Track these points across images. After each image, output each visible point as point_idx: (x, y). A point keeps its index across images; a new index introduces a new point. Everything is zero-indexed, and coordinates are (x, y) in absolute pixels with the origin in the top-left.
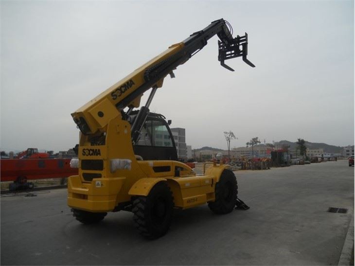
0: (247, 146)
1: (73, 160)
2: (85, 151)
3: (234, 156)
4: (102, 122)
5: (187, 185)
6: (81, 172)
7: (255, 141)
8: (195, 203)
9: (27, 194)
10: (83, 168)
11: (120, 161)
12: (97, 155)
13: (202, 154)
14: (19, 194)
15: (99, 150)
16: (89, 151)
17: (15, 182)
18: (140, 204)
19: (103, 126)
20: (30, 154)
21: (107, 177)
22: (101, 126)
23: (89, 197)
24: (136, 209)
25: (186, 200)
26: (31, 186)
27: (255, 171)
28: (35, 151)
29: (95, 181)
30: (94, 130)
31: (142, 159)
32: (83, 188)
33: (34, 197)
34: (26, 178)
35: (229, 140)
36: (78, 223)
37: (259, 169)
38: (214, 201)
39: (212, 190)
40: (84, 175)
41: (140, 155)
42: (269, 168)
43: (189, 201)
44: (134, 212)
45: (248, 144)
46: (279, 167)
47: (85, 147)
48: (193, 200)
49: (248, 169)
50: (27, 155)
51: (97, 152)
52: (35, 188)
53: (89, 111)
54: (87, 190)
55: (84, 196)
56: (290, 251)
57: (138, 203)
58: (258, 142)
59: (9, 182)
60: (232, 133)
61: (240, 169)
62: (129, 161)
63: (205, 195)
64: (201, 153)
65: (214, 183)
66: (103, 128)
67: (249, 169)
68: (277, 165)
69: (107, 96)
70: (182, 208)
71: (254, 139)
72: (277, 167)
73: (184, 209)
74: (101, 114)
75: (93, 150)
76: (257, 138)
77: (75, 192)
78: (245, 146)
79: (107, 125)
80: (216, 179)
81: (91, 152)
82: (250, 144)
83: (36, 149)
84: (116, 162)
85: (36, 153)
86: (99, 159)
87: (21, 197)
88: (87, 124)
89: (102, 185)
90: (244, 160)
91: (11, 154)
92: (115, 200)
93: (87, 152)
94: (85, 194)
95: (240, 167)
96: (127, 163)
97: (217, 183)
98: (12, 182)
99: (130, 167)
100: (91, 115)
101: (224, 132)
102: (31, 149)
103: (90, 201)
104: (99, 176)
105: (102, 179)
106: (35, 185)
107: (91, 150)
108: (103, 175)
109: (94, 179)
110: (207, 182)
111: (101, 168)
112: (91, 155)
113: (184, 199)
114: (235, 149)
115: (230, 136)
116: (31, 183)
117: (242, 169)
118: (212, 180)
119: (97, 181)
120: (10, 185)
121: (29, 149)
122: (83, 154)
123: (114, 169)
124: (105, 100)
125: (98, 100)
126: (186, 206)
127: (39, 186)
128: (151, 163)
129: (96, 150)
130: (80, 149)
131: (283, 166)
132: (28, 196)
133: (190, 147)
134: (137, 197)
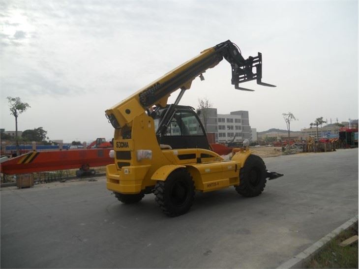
0: (311, 128)
1: (111, 151)
2: (118, 144)
3: (302, 138)
4: (129, 118)
5: (207, 170)
6: (117, 161)
7: (320, 121)
8: (217, 186)
9: (90, 179)
10: (117, 158)
11: (143, 152)
12: (126, 147)
13: (269, 136)
14: (85, 179)
15: (127, 143)
16: (121, 143)
17: (80, 169)
18: (160, 188)
19: (129, 122)
20: (99, 144)
21: (134, 165)
22: (127, 122)
23: (120, 182)
24: (156, 192)
25: (206, 184)
26: (93, 172)
27: (318, 154)
28: (103, 140)
29: (124, 169)
30: (122, 124)
31: (171, 148)
32: (116, 174)
33: (94, 182)
34: (89, 166)
35: (288, 122)
36: (120, 203)
37: (323, 151)
38: (238, 185)
39: (237, 174)
40: (119, 163)
41: (169, 145)
42: (334, 150)
43: (209, 185)
44: (155, 194)
45: (311, 124)
46: (348, 148)
47: (118, 141)
48: (215, 184)
49: (310, 152)
50: (97, 145)
51: (126, 145)
52: (96, 174)
53: (118, 109)
54: (118, 176)
55: (117, 181)
56: (290, 230)
57: (158, 187)
58: (324, 122)
59: (76, 170)
60: (292, 115)
61: (301, 152)
62: (150, 151)
63: (228, 179)
64: (267, 136)
65: (239, 168)
66: (129, 123)
67: (312, 151)
68: (345, 147)
69: (135, 97)
70: (202, 191)
71: (318, 119)
72: (345, 148)
73: (204, 192)
74: (128, 112)
75: (123, 143)
76: (322, 118)
77: (111, 178)
78: (309, 127)
79: (132, 121)
80: (241, 164)
81: (122, 145)
82: (315, 125)
83: (104, 139)
84: (141, 152)
85: (104, 142)
86: (127, 150)
87: (85, 182)
88: (117, 120)
89: (129, 172)
90: (310, 142)
91: (85, 143)
92: (141, 184)
94: (118, 179)
95: (302, 150)
96: (148, 154)
97: (241, 168)
98: (78, 169)
99: (151, 157)
100: (119, 112)
101: (283, 114)
102: (100, 139)
103: (121, 185)
104: (128, 164)
105: (131, 167)
106: (97, 171)
107: (122, 143)
108: (131, 164)
109: (123, 167)
110: (230, 167)
111: (130, 158)
112: (122, 147)
113: (204, 183)
114: (305, 130)
115: (290, 118)
116: (93, 170)
117: (304, 152)
118: (236, 165)
119: (125, 168)
120: (77, 171)
121: (98, 139)
122: (117, 146)
123: (139, 158)
124: (133, 100)
125: (126, 100)
126: (206, 189)
127: (101, 173)
128: (176, 152)
129: (125, 143)
130: (115, 142)
131: (353, 148)
132: (90, 180)
133: (255, 129)
134: (158, 182)
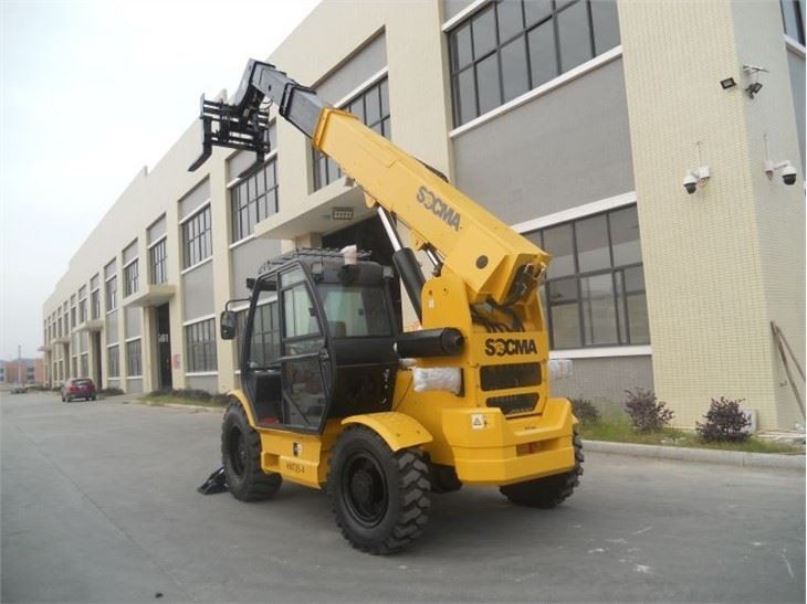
2: (495, 345)
12: (528, 352)
15: (532, 342)
16: (506, 343)
51: (527, 347)
75: (516, 342)
86: (532, 360)
93: (499, 347)
107: (511, 341)
108: (541, 396)
112: (510, 353)
122: (487, 352)
129: (525, 341)
